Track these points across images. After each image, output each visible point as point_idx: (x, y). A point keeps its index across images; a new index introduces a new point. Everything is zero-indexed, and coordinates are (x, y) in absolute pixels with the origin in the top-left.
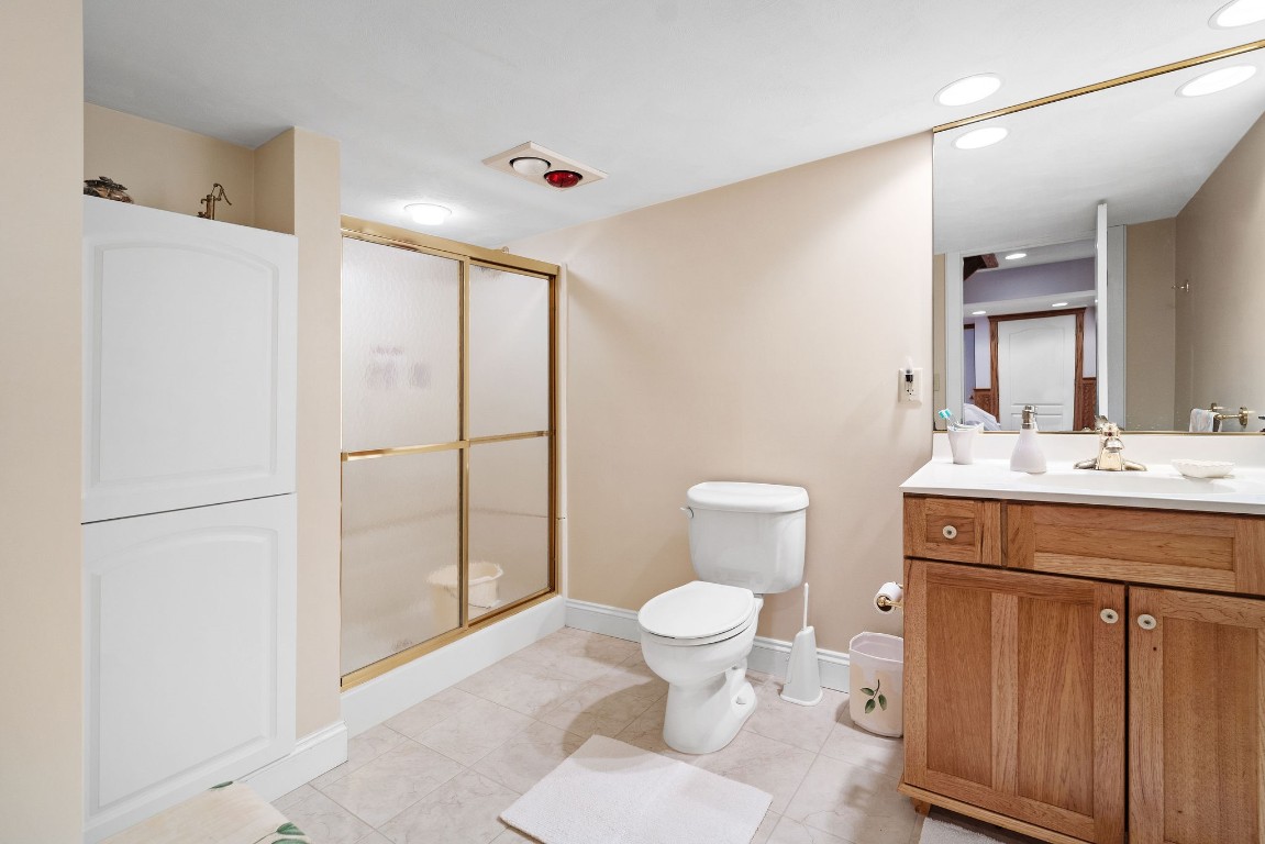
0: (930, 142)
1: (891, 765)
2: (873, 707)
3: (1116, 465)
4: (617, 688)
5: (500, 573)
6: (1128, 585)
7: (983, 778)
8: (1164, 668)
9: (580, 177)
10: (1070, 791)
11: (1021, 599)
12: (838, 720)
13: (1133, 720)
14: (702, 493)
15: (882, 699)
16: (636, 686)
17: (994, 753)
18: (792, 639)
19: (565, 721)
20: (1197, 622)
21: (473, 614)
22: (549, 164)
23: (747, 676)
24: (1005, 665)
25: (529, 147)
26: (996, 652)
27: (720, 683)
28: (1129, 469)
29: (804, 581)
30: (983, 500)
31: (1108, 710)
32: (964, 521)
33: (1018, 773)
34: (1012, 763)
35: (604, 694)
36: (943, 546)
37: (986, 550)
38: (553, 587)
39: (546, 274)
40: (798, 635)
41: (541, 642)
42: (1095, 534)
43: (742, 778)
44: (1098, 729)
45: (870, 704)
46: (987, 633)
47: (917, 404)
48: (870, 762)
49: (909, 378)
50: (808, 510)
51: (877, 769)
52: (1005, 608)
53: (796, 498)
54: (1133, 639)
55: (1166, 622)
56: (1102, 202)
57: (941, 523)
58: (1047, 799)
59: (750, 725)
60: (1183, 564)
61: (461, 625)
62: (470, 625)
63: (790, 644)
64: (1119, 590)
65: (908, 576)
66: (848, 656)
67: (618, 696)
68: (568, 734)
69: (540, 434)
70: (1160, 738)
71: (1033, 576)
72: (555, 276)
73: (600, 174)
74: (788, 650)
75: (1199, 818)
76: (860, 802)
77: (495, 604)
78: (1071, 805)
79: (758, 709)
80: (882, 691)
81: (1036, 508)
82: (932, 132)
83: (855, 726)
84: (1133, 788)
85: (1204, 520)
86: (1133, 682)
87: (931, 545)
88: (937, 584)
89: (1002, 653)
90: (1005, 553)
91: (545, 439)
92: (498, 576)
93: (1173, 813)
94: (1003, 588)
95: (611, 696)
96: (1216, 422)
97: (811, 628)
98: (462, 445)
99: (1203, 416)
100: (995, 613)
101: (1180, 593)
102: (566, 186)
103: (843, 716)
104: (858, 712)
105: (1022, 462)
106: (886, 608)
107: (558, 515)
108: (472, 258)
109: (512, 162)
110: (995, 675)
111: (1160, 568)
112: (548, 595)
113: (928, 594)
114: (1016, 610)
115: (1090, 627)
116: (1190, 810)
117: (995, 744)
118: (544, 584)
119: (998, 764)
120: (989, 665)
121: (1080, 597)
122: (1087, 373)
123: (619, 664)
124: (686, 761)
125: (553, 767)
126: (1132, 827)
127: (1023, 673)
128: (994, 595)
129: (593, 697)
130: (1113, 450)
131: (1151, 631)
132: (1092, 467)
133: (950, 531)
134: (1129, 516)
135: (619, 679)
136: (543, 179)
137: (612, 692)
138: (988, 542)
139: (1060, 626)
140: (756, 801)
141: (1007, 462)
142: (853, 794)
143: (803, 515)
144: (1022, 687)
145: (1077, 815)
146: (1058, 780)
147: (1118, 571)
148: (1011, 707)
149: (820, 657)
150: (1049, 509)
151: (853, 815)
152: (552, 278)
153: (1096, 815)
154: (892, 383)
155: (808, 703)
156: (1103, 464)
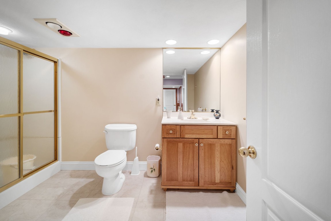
0: (162, 51)
1: (158, 183)
2: (152, 172)
3: (193, 118)
4: (84, 184)
5: (35, 157)
6: (199, 139)
7: (177, 180)
8: (204, 152)
9: (71, 34)
10: (191, 178)
11: (183, 144)
12: (145, 177)
13: (200, 162)
14: (109, 127)
15: (154, 170)
16: (90, 182)
17: (179, 174)
18: (133, 160)
19: (68, 198)
20: (208, 144)
21: (25, 173)
22: (61, 27)
23: (122, 172)
24: (180, 157)
25: (56, 20)
26: (179, 155)
27: (118, 175)
28: (195, 118)
29: (136, 146)
30: (177, 125)
31: (196, 161)
32: (173, 129)
33: (182, 177)
34: (182, 176)
35: (80, 187)
36: (170, 135)
37: (177, 135)
38: (56, 159)
39: (53, 61)
40: (135, 159)
41: (52, 177)
42: (194, 130)
43: (126, 197)
44: (195, 165)
45: (152, 171)
46: (177, 151)
47: (160, 105)
48: (153, 184)
49: (158, 100)
50: (136, 129)
51: (155, 185)
52: (180, 145)
53: (134, 127)
54: (200, 148)
55: (204, 144)
56: (185, 69)
57: (169, 130)
58: (187, 181)
59: (125, 184)
60: (206, 134)
61: (20, 177)
62: (24, 177)
63: (133, 162)
64: (198, 139)
65: (163, 141)
66: (146, 162)
67: (85, 186)
68: (70, 201)
69: (51, 111)
70: (203, 165)
71: (185, 139)
72: (56, 62)
73: (79, 35)
74: (132, 163)
75: (208, 176)
76: (153, 193)
77: (33, 168)
78: (190, 181)
79: (126, 179)
80: (154, 168)
81: (186, 126)
82: (163, 48)
83: (148, 177)
84: (200, 175)
85: (209, 126)
86: (200, 156)
87: (168, 135)
88: (168, 142)
89: (180, 155)
90: (180, 135)
91: (53, 113)
92: (34, 159)
93: (205, 177)
94: (180, 142)
95: (83, 187)
96: (202, 110)
97: (138, 157)
98: (19, 115)
99: (200, 109)
100: (179, 147)
101: (206, 139)
102: (65, 35)
103: (146, 175)
104: (149, 174)
105: (180, 117)
106: (157, 149)
107: (58, 136)
108: (24, 50)
109: (47, 23)
110: (179, 159)
111: (203, 135)
112: (54, 162)
113: (167, 145)
114: (182, 146)
115: (194, 147)
116: (207, 176)
117: (179, 173)
118: (53, 158)
119: (179, 176)
120: (178, 157)
121: (192, 142)
122: (178, 103)
123: (83, 177)
124: (110, 197)
125: (68, 212)
126: (200, 181)
127: (183, 158)
128: (179, 144)
129: (76, 188)
130: (194, 115)
131: (202, 146)
132: (190, 118)
133: (171, 132)
134: (200, 126)
135: (84, 181)
136: (58, 32)
137: (83, 185)
138: (178, 133)
139: (189, 147)
140: (131, 201)
141: (177, 118)
142: (151, 192)
143: (135, 131)
144: (183, 160)
145: (192, 182)
146: (189, 176)
147: (198, 136)
148: (181, 164)
149: (139, 163)
150: (187, 126)
151: (152, 196)
152: (55, 62)
153: (195, 181)
154: (155, 101)
155: (137, 175)
156: (192, 118)
